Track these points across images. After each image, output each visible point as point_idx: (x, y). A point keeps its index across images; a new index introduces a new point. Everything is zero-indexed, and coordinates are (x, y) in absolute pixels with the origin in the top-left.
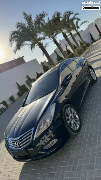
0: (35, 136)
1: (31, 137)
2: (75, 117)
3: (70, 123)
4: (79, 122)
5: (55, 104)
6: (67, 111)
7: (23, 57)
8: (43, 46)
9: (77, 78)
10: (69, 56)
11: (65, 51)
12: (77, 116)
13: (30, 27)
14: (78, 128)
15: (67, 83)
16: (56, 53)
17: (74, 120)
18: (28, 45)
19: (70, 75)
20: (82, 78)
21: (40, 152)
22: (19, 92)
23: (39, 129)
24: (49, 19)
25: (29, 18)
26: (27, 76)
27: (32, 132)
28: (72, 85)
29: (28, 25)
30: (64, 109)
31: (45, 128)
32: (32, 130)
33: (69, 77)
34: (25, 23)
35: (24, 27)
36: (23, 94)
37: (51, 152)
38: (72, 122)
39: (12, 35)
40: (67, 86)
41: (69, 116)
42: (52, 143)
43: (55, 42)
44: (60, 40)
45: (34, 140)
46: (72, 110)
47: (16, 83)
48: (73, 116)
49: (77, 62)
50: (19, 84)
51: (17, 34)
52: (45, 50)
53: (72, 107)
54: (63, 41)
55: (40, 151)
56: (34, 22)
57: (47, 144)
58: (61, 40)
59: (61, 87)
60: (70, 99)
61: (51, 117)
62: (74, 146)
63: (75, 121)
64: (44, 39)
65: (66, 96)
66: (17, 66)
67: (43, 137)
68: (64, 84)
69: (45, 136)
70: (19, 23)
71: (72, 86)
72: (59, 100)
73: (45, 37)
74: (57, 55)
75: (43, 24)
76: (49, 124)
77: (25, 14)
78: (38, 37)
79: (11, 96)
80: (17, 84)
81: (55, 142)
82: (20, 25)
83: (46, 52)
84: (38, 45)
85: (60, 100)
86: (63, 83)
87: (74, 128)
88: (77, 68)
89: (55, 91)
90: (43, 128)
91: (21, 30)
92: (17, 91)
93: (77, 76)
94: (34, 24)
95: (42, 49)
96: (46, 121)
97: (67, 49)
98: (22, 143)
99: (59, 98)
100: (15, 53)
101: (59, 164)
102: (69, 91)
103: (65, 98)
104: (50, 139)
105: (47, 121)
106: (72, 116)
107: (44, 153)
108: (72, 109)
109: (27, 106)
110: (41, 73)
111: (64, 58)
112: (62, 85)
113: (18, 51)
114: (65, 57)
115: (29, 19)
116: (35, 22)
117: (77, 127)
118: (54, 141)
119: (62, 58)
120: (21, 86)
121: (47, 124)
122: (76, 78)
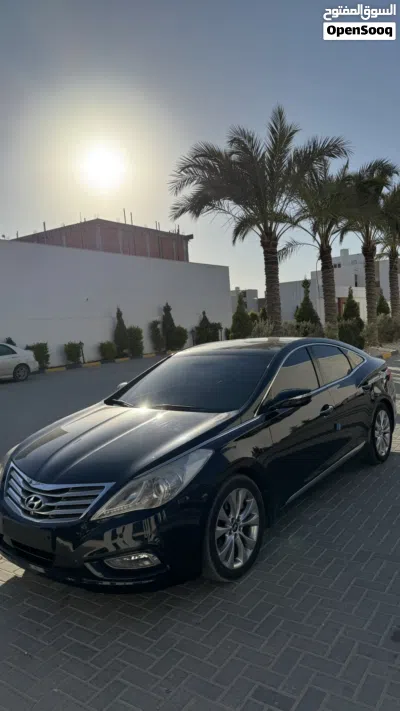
0: (103, 511)
1: (88, 505)
2: (247, 530)
3: (223, 538)
4: (249, 553)
5: (210, 453)
6: (233, 494)
7: (191, 237)
8: (275, 245)
9: (322, 415)
10: (343, 322)
11: (339, 299)
12: (255, 530)
13: (270, 162)
14: (236, 566)
15: (281, 412)
16: (307, 292)
17: (238, 537)
18: (229, 216)
19: (305, 395)
20: (339, 427)
21: (88, 565)
22: (109, 343)
23: (125, 499)
24: (347, 166)
25: (283, 134)
26: (167, 309)
27: (101, 494)
28: (300, 424)
29: (267, 154)
30: (226, 484)
31: (142, 505)
32: (103, 487)
33: (300, 397)
34: (264, 142)
35: (251, 154)
36: (117, 357)
37: (117, 584)
38: (230, 538)
39: (201, 156)
40: (278, 420)
41: (231, 516)
42: (135, 560)
43: (325, 253)
44: (345, 252)
45: (92, 519)
46: (250, 503)
47: (116, 311)
48: (244, 521)
49: (353, 367)
50: (123, 317)
51: (215, 160)
52: (276, 263)
53: (255, 494)
54: (354, 260)
55: (88, 561)
56: (291, 154)
57: (119, 553)
58: (351, 253)
59: (258, 414)
60: (266, 466)
61: (180, 483)
62: (196, 611)
63: (239, 541)
64: (294, 223)
65: (257, 451)
66: (154, 255)
67: (121, 528)
68: (272, 409)
69: (129, 527)
70: (243, 133)
71: (295, 430)
72: (229, 449)
73: (298, 220)
74: (307, 299)
75: (316, 176)
76: (160, 499)
77: (279, 115)
78: (277, 209)
79: (77, 342)
80: (119, 314)
81: (147, 563)
82: (242, 141)
83: (277, 270)
84: (260, 233)
85: (232, 450)
86: (270, 403)
87: (226, 558)
88: (343, 384)
89: (233, 414)
90: (136, 501)
91: (234, 157)
92: (106, 336)
93: (325, 407)
94: (290, 163)
95: (265, 253)
96: (158, 485)
97: (351, 295)
98: (52, 508)
99: (232, 443)
100: (177, 217)
101: (122, 635)
102: (277, 440)
103: (250, 455)
104: (137, 544)
105: (161, 487)
106: (238, 520)
107: (99, 574)
108: (252, 501)
109: (121, 409)
110: (219, 324)
111: (322, 321)
112: (262, 410)
113: (187, 215)
114: (326, 320)
115: (282, 136)
116: (295, 157)
117: (236, 561)
118: (145, 559)
119: (315, 319)
120: (127, 327)
121: (155, 496)
122: (318, 413)
